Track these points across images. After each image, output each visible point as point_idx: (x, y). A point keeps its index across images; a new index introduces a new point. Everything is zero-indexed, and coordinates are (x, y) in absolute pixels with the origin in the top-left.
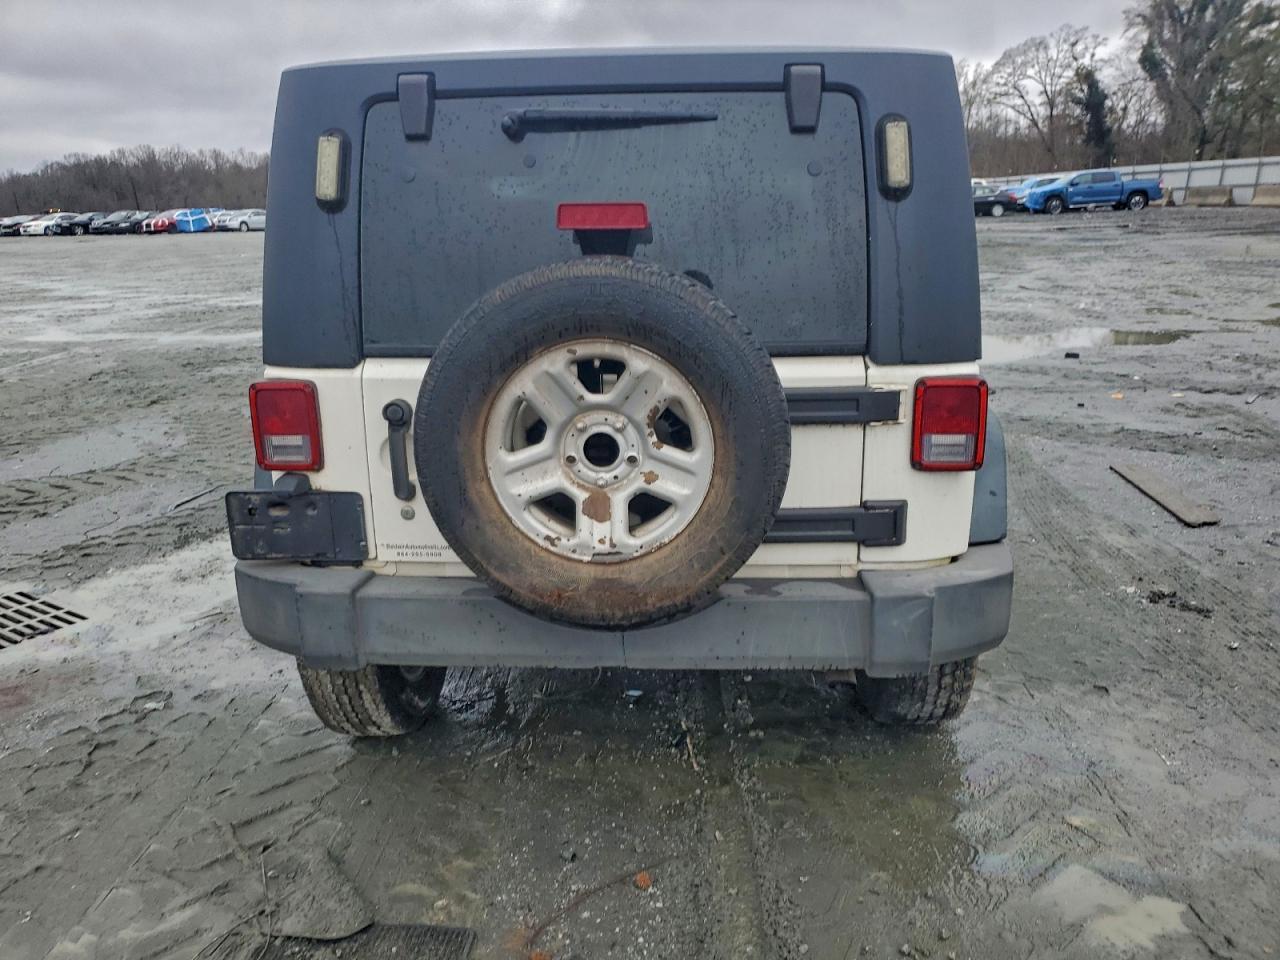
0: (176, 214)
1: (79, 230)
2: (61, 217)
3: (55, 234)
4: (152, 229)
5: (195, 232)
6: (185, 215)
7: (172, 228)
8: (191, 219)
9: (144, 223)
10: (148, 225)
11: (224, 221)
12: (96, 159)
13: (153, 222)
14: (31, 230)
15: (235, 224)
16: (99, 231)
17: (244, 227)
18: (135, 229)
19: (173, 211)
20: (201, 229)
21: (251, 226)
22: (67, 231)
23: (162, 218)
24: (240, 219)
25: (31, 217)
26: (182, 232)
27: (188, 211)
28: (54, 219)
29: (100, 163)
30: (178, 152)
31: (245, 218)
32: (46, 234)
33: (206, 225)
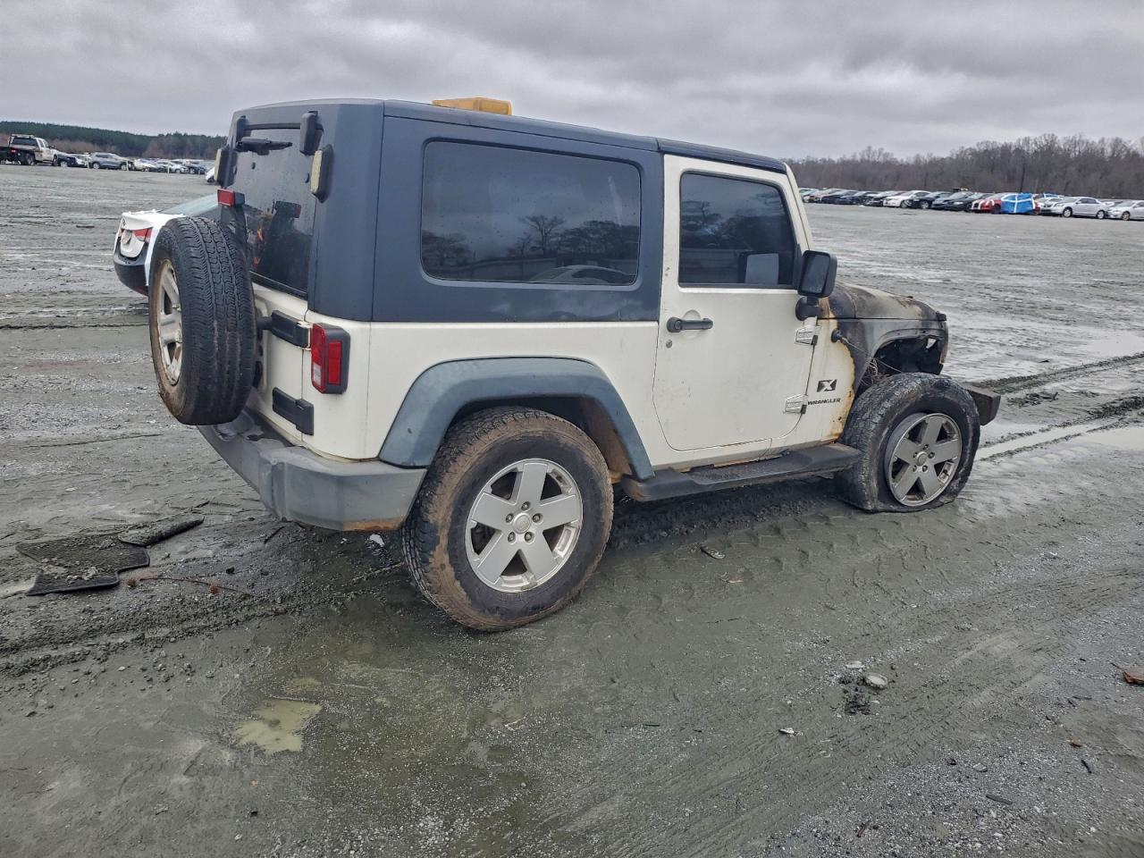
0: (1004, 197)
1: (925, 205)
2: (916, 194)
3: (908, 207)
4: (979, 208)
5: (1017, 214)
6: (1013, 198)
7: (997, 209)
8: (1017, 201)
9: (974, 203)
10: (976, 205)
11: (1049, 206)
12: (1003, 146)
13: (982, 202)
14: (891, 203)
15: (1059, 209)
16: (939, 208)
17: (1068, 213)
18: (966, 207)
19: (1002, 194)
20: (1023, 212)
21: (1075, 212)
22: (915, 205)
23: (992, 199)
24: (1066, 206)
25: (896, 193)
26: (1005, 213)
27: (1017, 194)
28: (912, 195)
29: (1005, 149)
30: (1079, 140)
31: (1071, 205)
32: (900, 207)
33: (1029, 208)
